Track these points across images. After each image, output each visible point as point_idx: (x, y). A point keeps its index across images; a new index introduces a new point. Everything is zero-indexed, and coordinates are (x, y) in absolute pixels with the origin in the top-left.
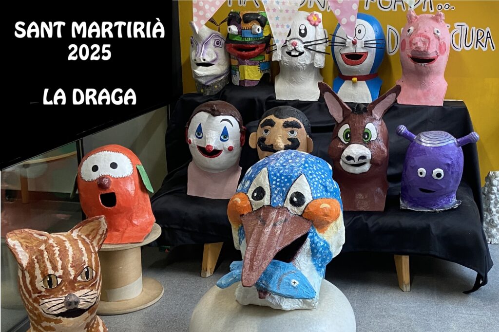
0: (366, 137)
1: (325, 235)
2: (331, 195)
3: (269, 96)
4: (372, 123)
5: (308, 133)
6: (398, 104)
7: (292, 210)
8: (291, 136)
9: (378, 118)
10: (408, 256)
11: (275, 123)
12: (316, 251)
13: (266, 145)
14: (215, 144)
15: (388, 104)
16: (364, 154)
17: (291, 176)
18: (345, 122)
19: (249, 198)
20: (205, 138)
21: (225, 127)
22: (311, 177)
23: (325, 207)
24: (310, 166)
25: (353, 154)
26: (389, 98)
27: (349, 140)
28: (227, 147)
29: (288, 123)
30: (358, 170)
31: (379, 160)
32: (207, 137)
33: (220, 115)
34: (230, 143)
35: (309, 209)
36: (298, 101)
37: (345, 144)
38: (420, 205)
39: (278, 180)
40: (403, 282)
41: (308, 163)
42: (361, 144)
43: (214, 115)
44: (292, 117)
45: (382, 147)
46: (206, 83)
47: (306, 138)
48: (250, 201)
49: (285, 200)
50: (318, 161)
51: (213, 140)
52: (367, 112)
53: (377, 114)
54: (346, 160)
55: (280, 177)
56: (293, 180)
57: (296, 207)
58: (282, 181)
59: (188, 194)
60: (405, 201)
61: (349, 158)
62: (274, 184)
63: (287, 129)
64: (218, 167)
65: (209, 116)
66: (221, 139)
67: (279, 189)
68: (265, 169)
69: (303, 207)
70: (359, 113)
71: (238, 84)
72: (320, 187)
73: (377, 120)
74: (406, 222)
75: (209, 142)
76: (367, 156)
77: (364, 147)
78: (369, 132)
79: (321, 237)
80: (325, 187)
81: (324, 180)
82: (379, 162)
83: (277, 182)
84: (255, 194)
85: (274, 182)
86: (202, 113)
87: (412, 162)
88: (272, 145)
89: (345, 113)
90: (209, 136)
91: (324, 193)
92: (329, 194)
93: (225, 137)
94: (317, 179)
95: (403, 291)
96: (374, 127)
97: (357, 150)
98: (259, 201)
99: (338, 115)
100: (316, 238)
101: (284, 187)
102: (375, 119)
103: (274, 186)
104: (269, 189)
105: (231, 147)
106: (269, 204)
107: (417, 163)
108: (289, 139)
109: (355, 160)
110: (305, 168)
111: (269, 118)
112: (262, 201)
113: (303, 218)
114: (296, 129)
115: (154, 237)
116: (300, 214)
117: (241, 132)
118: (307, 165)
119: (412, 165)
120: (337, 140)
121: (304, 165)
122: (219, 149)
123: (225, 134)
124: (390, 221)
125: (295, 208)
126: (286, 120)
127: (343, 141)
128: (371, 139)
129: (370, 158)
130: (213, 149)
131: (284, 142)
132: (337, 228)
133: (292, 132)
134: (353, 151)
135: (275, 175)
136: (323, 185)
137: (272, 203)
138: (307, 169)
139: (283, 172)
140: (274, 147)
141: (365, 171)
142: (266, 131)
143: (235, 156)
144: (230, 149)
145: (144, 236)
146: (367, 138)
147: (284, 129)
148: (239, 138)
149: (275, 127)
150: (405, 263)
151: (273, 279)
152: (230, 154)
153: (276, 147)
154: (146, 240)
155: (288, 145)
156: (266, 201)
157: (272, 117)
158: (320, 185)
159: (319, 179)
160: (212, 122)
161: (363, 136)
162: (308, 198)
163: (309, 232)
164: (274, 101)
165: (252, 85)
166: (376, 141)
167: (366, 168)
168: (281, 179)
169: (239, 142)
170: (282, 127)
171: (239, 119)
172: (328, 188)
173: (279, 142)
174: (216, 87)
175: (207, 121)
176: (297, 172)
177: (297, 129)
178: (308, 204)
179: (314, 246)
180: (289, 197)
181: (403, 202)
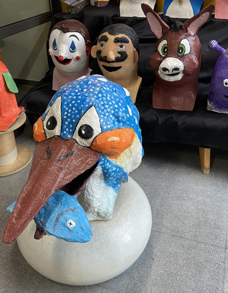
0: (181, 51)
1: (118, 160)
2: (123, 124)
3: (115, 13)
4: (187, 39)
5: (135, 47)
6: (215, 19)
7: (81, 142)
8: (120, 49)
9: (192, 34)
10: (210, 149)
11: (108, 39)
12: (107, 175)
13: (102, 57)
14: (65, 54)
15: (202, 22)
16: (177, 67)
17: (82, 108)
18: (163, 39)
19: (44, 126)
20: (58, 50)
21: (73, 41)
22: (103, 108)
23: (113, 141)
24: (104, 96)
25: (168, 66)
26: (202, 17)
27: (166, 54)
28: (75, 57)
29: (118, 39)
30: (172, 79)
31: (190, 71)
32: (59, 49)
33: (68, 32)
34: (77, 54)
35: (96, 143)
36: (136, 17)
37: (163, 57)
38: (224, 107)
39: (70, 111)
40: (204, 167)
41: (102, 93)
42: (175, 57)
43: (65, 32)
44: (122, 33)
45: (194, 60)
46: (71, 5)
47: (132, 51)
48: (44, 129)
49: (74, 132)
50: (115, 90)
51: (64, 52)
52: (182, 29)
53: (192, 31)
54: (162, 71)
55: (71, 109)
56: (83, 112)
57: (85, 139)
58: (73, 113)
59: (53, 89)
60: (211, 102)
61: (165, 69)
62: (65, 115)
63: (117, 44)
64: (70, 71)
65: (61, 32)
66: (70, 51)
67: (69, 120)
68: (60, 98)
69: (91, 140)
70: (175, 31)
71: (94, 5)
72: (111, 118)
73: (192, 36)
74: (209, 122)
75: (61, 53)
76: (180, 68)
77: (178, 60)
78: (183, 47)
79: (114, 162)
80: (117, 117)
81: (117, 110)
82: (191, 73)
83: (68, 113)
84: (49, 123)
85: (66, 113)
86: (56, 30)
87: (219, 73)
88: (106, 57)
89: (163, 31)
90: (61, 49)
91: (116, 123)
92: (121, 124)
93: (73, 49)
94: (109, 110)
95: (204, 174)
96: (188, 42)
97: (172, 62)
98: (51, 131)
99: (157, 32)
100: (108, 165)
101: (73, 119)
102: (190, 35)
103: (65, 117)
104: (61, 119)
105: (78, 57)
106: (59, 135)
107: (223, 75)
108: (119, 53)
109: (170, 71)
110: (98, 98)
111: (104, 34)
112: (53, 131)
113: (91, 149)
114: (124, 43)
115: (17, 125)
116: (88, 145)
117: (86, 44)
118: (100, 95)
119: (219, 76)
120: (156, 53)
121: (97, 95)
122: (69, 58)
123: (73, 47)
124: (197, 120)
125: (83, 140)
126: (117, 36)
127: (162, 54)
128: (185, 53)
129: (183, 69)
130: (64, 59)
131: (115, 54)
132: (131, 153)
133: (121, 46)
134: (168, 64)
135: (67, 105)
136: (115, 116)
137: (62, 134)
138: (100, 99)
139: (75, 103)
140: (107, 58)
141: (177, 80)
142: (102, 45)
143: (82, 63)
144: (78, 58)
145: (8, 126)
146: (181, 53)
147: (115, 44)
148: (85, 49)
149: (108, 43)
150: (206, 154)
151: (51, 217)
152: (78, 62)
153: (108, 59)
154: (10, 129)
155: (118, 57)
156: (57, 131)
157: (106, 34)
158: (111, 116)
159: (111, 110)
160: (63, 38)
161: (178, 51)
162: (97, 130)
163: (100, 161)
164: (118, 18)
165: (103, 5)
166: (189, 55)
167: (179, 77)
168: (72, 110)
169: (85, 53)
170: (113, 42)
171: (84, 34)
172: (120, 118)
173: (111, 55)
174: (79, 7)
175: (59, 36)
176: (88, 103)
177: (126, 44)
178: (96, 137)
179: (105, 171)
180: (78, 129)
181: (210, 103)
